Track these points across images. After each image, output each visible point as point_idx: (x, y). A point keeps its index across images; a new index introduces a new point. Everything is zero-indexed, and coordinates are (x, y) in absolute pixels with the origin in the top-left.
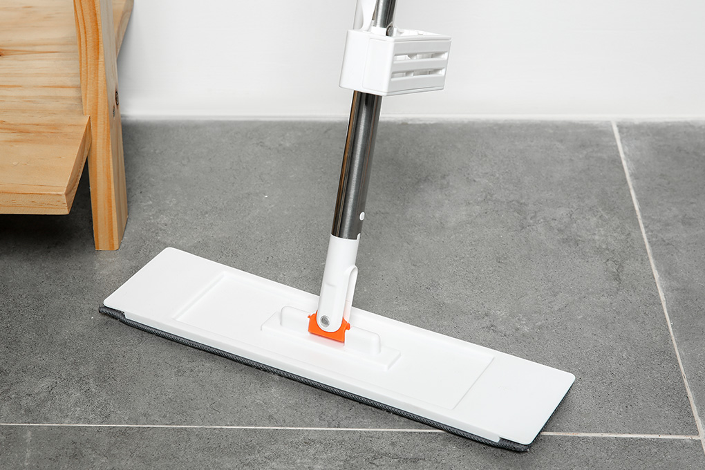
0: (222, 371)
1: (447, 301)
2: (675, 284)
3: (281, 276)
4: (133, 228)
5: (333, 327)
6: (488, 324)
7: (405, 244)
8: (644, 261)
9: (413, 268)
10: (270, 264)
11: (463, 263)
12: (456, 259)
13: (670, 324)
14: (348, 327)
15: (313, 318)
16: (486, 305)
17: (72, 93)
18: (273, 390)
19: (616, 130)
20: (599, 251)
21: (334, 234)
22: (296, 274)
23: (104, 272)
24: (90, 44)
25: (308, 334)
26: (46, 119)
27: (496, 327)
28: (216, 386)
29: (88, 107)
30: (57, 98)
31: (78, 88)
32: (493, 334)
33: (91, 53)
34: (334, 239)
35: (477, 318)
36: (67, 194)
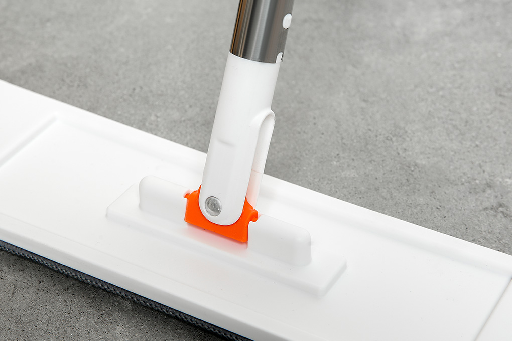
0: (33, 289)
1: (422, 161)
3: (153, 118)
5: (229, 215)
6: (494, 202)
7: (350, 68)
9: (363, 105)
10: (136, 98)
11: (442, 97)
12: (431, 90)
14: (255, 217)
15: (193, 199)
16: (487, 168)
18: (119, 329)
21: (234, 51)
22: (176, 115)
25: (185, 225)
27: (507, 207)
28: (19, 322)
32: (504, 219)
34: (236, 61)
35: (473, 190)
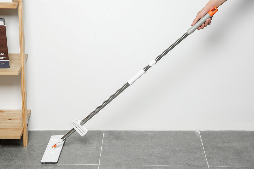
2: (104, 150)
4: (29, 144)
8: (101, 147)
13: (101, 154)
17: (21, 124)
19: (104, 131)
20: (95, 146)
23: (25, 149)
24: (24, 117)
26: (18, 128)
29: (23, 126)
30: (19, 125)
31: (22, 124)
33: (24, 119)
36: (20, 136)
